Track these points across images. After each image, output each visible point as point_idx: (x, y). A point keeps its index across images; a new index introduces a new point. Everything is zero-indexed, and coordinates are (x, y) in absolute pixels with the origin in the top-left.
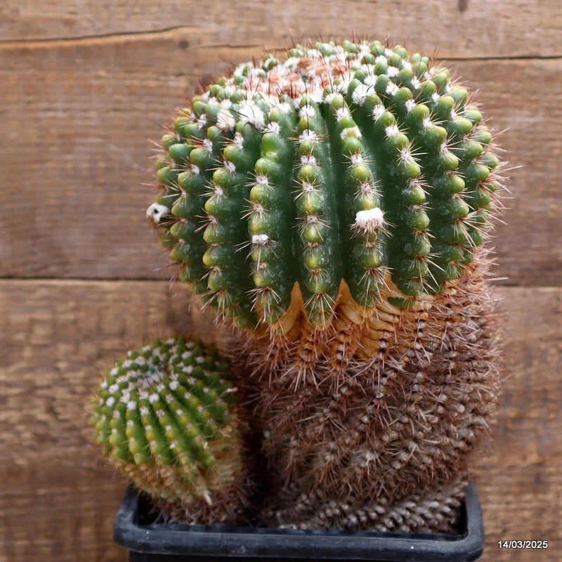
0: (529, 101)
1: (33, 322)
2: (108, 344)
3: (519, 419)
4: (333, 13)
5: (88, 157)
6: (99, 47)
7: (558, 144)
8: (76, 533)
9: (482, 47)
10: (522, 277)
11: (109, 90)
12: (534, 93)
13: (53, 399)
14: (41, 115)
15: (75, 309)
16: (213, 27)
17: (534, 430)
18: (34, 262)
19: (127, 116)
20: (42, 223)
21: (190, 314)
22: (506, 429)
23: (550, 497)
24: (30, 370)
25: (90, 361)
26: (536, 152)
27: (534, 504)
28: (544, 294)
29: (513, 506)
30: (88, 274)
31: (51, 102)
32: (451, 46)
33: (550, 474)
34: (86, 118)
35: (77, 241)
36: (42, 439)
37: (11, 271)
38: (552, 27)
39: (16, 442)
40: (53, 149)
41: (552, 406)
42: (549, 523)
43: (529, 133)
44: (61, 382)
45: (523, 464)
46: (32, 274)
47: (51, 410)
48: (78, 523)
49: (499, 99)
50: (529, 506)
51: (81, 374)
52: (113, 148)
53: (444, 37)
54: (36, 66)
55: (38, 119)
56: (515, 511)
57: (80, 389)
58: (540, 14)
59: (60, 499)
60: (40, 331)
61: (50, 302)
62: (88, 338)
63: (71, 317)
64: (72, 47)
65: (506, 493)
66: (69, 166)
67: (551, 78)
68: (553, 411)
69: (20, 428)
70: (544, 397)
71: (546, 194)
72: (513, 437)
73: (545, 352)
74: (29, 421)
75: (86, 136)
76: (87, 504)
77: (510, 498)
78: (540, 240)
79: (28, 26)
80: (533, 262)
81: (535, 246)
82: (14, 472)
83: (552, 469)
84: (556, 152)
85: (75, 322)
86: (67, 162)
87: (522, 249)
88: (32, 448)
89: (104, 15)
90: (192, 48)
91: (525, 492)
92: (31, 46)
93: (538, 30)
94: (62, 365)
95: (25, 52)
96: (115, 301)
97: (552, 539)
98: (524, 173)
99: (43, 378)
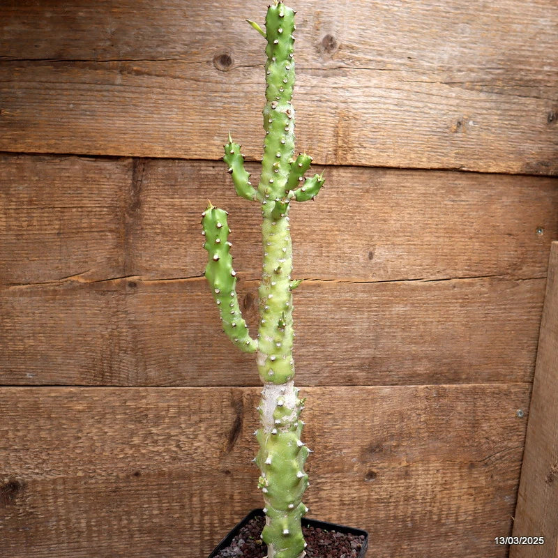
0: (403, 300)
1: (169, 407)
2: (204, 416)
3: (398, 446)
4: (309, 263)
5: (193, 332)
6: (198, 281)
7: (416, 319)
8: (191, 501)
9: (380, 276)
10: (399, 381)
11: (203, 301)
12: (405, 297)
13: (180, 441)
14: (171, 313)
15: (189, 400)
16: (252, 271)
17: (405, 451)
18: (169, 379)
19: (212, 312)
20: (172, 362)
21: (242, 401)
22: (391, 451)
23: (412, 481)
24: (168, 428)
25: (196, 423)
26: (406, 324)
27: (405, 484)
28: (410, 388)
29: (395, 485)
30: (194, 384)
31: (176, 307)
32: (365, 276)
33: (412, 471)
34: (192, 314)
35: (189, 369)
36: (174, 459)
37: (159, 383)
38: (414, 265)
39: (162, 460)
40: (176, 328)
41: (413, 440)
42: (412, 492)
43: (403, 315)
44: (183, 433)
45: (400, 467)
46: (168, 385)
47: (178, 446)
48: (192, 496)
49: (389, 300)
50: (402, 485)
51: (192, 430)
52: (205, 327)
53: (362, 272)
54: (169, 291)
55: (169, 315)
56: (396, 487)
57: (191, 436)
58: (408, 259)
59: (184, 485)
60: (172, 410)
61: (177, 398)
62: (194, 413)
63: (187, 404)
64: (185, 282)
65: (392, 480)
66: (185, 336)
67: (414, 289)
68: (414, 442)
69: (164, 454)
70: (410, 436)
71: (410, 343)
72: (395, 454)
73: (410, 415)
74: (168, 451)
75: (192, 322)
76: (196, 488)
77: (393, 482)
78: (408, 364)
79: (164, 272)
80: (405, 374)
81: (405, 367)
82: (161, 474)
83: (414, 468)
84: (416, 323)
85: (189, 406)
86: (183, 334)
87: (399, 368)
88: (170, 463)
89: (200, 266)
90: (241, 280)
91: (401, 479)
92: (166, 281)
93: (407, 267)
94: (183, 426)
95: (163, 284)
96: (207, 396)
97: (413, 500)
98: (401, 333)
99: (174, 432)
